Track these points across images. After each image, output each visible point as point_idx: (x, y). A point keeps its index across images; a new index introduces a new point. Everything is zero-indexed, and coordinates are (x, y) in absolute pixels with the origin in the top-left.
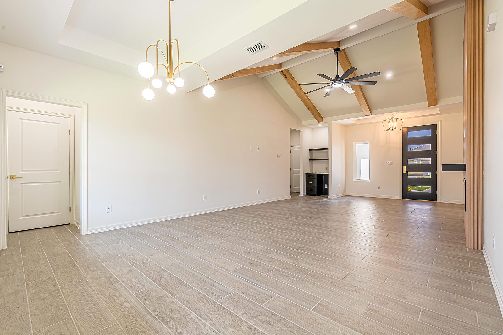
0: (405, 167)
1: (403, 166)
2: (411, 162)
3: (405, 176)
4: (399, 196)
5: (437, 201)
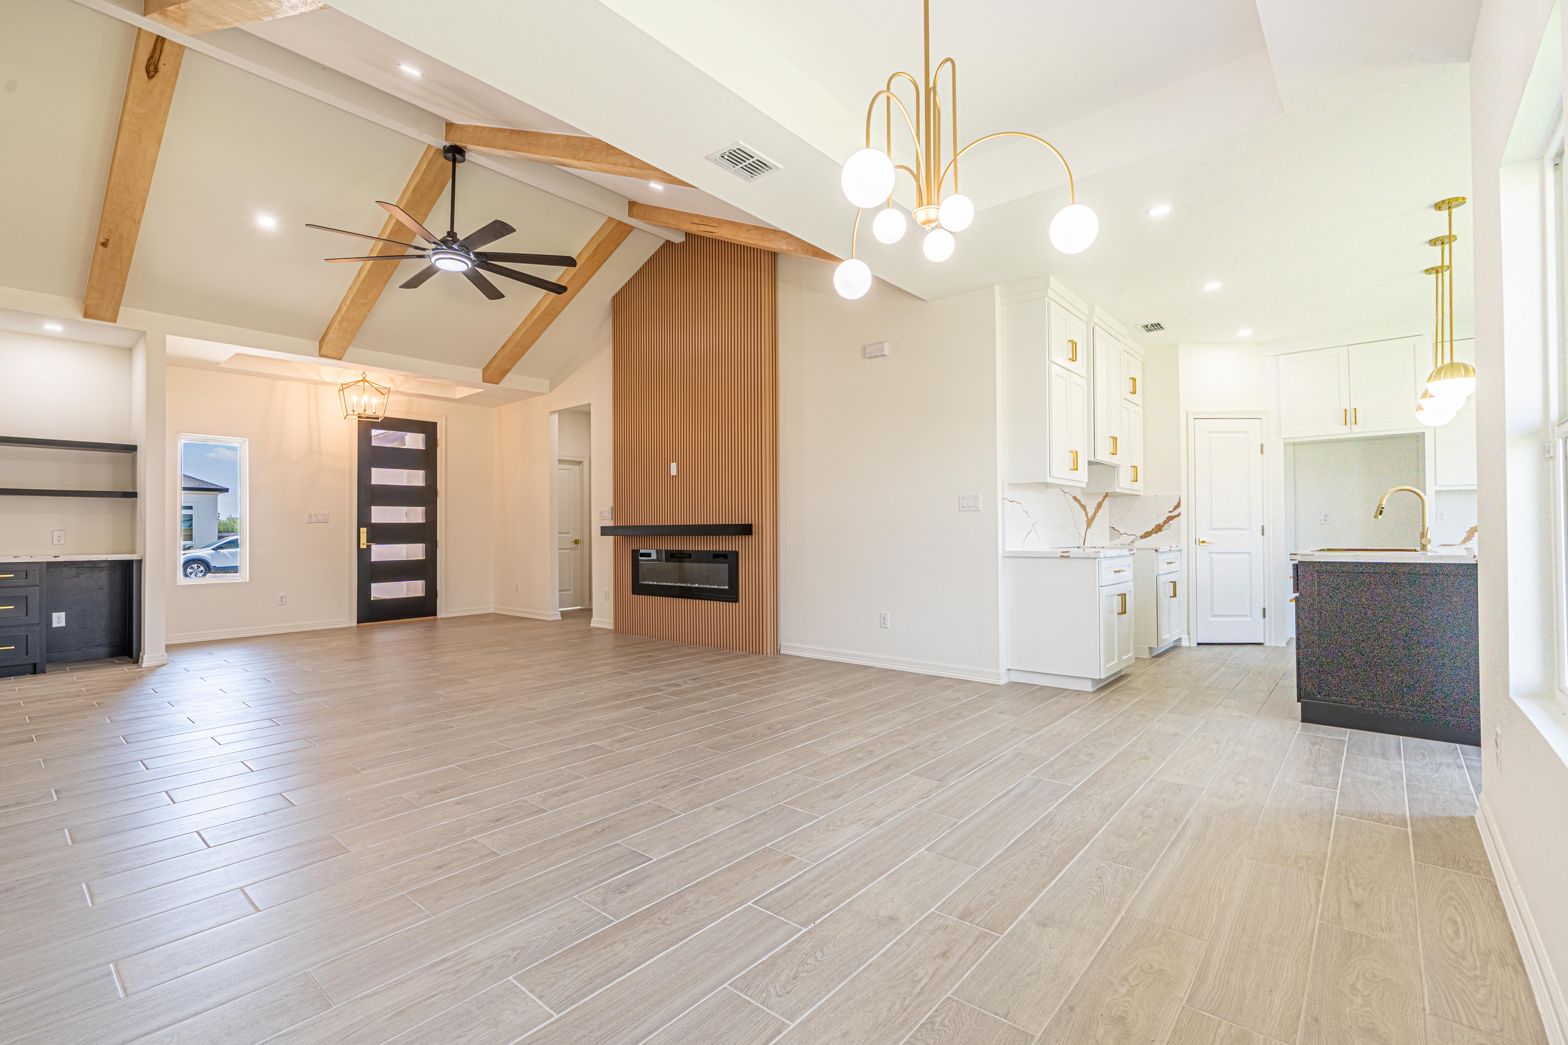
0: (364, 530)
1: (360, 525)
2: (381, 515)
3: (363, 555)
4: (348, 617)
5: (439, 616)
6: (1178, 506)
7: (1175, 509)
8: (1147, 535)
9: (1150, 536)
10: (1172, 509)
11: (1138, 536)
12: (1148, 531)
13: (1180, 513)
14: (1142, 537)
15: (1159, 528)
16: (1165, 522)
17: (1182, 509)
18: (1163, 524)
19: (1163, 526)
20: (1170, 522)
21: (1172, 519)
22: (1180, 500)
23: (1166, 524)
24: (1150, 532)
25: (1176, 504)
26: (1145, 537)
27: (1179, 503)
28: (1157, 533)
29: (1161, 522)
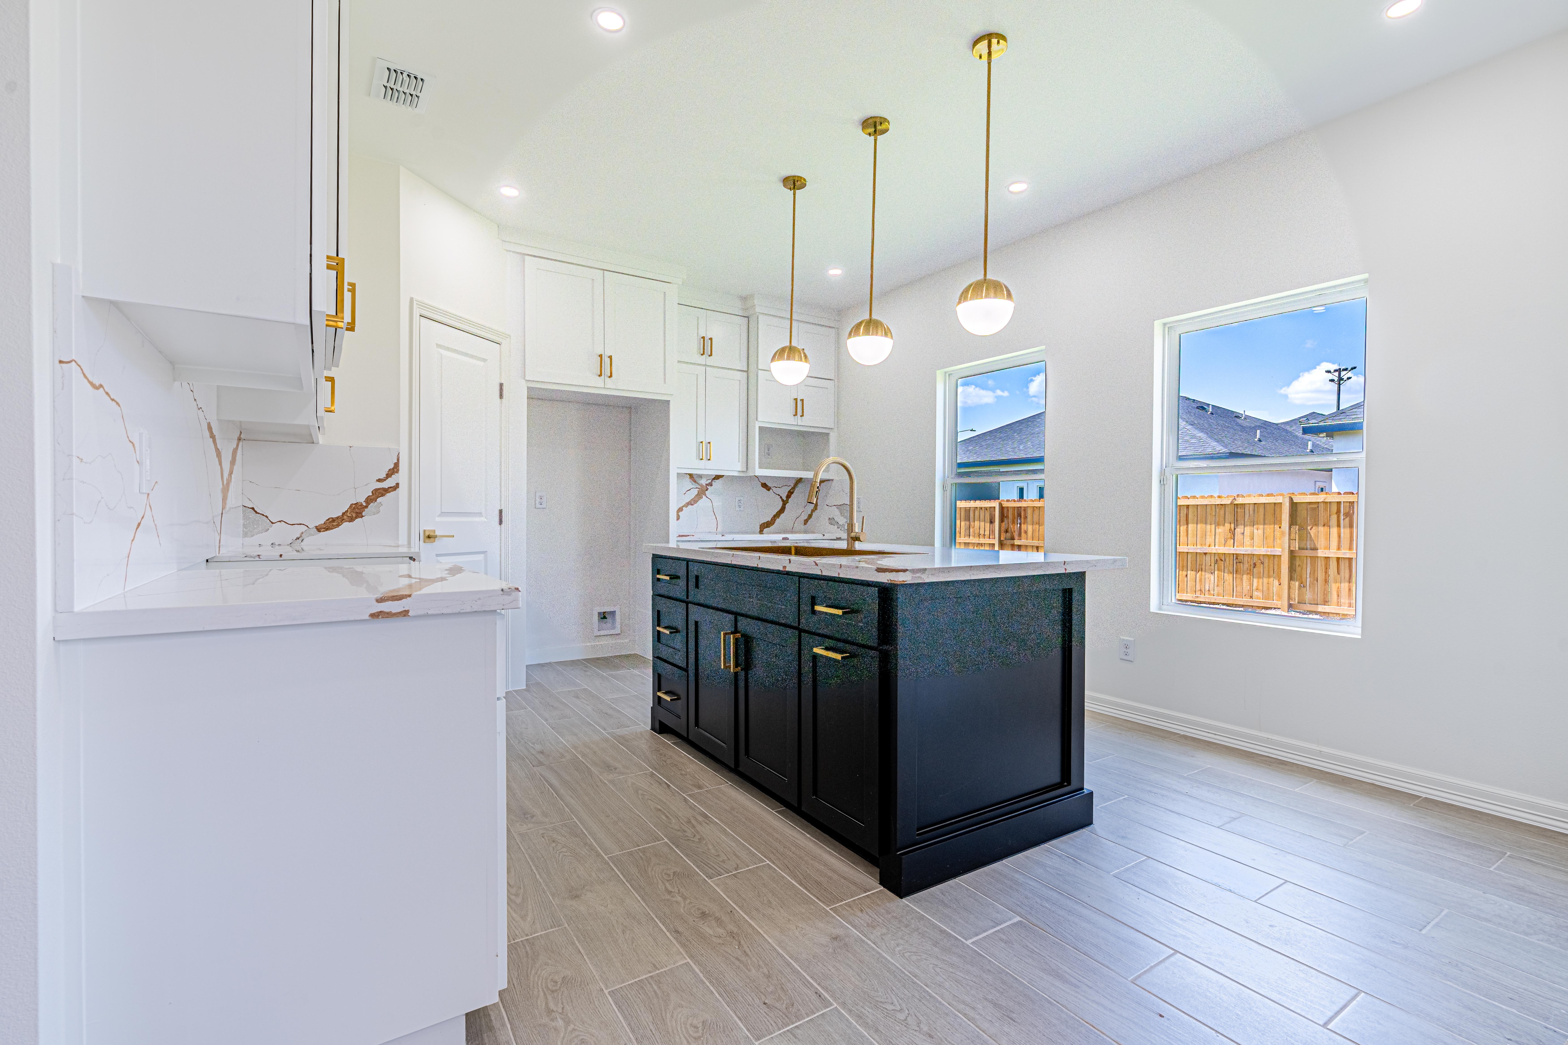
6: (395, 470)
7: (389, 475)
8: (331, 524)
9: (338, 525)
10: (383, 476)
11: (312, 525)
12: (334, 516)
13: (398, 484)
14: (319, 529)
15: (356, 512)
16: (369, 500)
17: (401, 477)
18: (364, 504)
19: (367, 507)
20: (379, 500)
21: (383, 495)
22: (398, 460)
23: (372, 504)
24: (337, 518)
25: (392, 466)
26: (327, 529)
27: (397, 465)
28: (351, 520)
29: (362, 500)
